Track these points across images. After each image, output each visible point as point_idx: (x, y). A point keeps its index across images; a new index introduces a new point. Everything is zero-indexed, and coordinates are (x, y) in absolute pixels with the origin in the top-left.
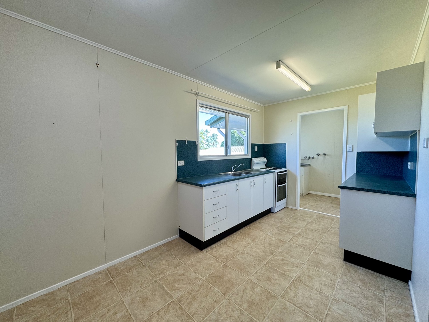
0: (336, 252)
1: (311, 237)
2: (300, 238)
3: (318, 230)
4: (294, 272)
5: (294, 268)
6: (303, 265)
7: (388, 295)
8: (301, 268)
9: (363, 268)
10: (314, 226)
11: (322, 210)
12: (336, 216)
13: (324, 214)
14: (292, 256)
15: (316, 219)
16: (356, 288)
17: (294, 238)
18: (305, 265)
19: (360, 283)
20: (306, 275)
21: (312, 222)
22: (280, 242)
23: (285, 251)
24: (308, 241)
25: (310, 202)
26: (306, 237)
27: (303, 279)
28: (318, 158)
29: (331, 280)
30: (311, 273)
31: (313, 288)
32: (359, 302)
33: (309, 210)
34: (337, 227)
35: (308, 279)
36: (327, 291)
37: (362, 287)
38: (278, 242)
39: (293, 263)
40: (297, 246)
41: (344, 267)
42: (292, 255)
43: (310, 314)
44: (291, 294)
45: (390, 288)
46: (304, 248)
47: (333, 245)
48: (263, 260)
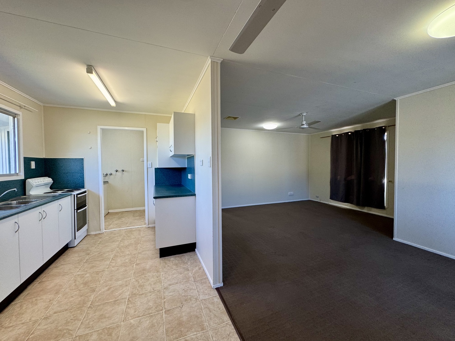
0: (153, 255)
1: (128, 253)
2: (117, 259)
3: (132, 244)
4: (125, 292)
5: (124, 289)
6: (131, 281)
7: (190, 263)
8: (131, 283)
9: (172, 256)
10: (126, 243)
11: (128, 225)
12: (141, 226)
13: (131, 228)
14: (117, 280)
15: (126, 235)
16: (174, 271)
17: (112, 262)
18: (133, 280)
19: (174, 267)
20: (138, 286)
21: (123, 239)
22: (98, 274)
23: (107, 279)
24: (127, 258)
25: (113, 222)
26: (123, 255)
27: (136, 291)
28: (116, 175)
29: (158, 277)
30: (141, 282)
31: (147, 293)
32: (178, 279)
33: (116, 229)
34: (145, 235)
35: (140, 289)
36: (158, 287)
37: (176, 269)
38: (95, 275)
39: (121, 286)
40: (118, 268)
41: (162, 262)
42: (117, 278)
43: (153, 313)
44: (132, 311)
45: (189, 259)
46: (125, 266)
47: (148, 250)
48: (85, 303)
